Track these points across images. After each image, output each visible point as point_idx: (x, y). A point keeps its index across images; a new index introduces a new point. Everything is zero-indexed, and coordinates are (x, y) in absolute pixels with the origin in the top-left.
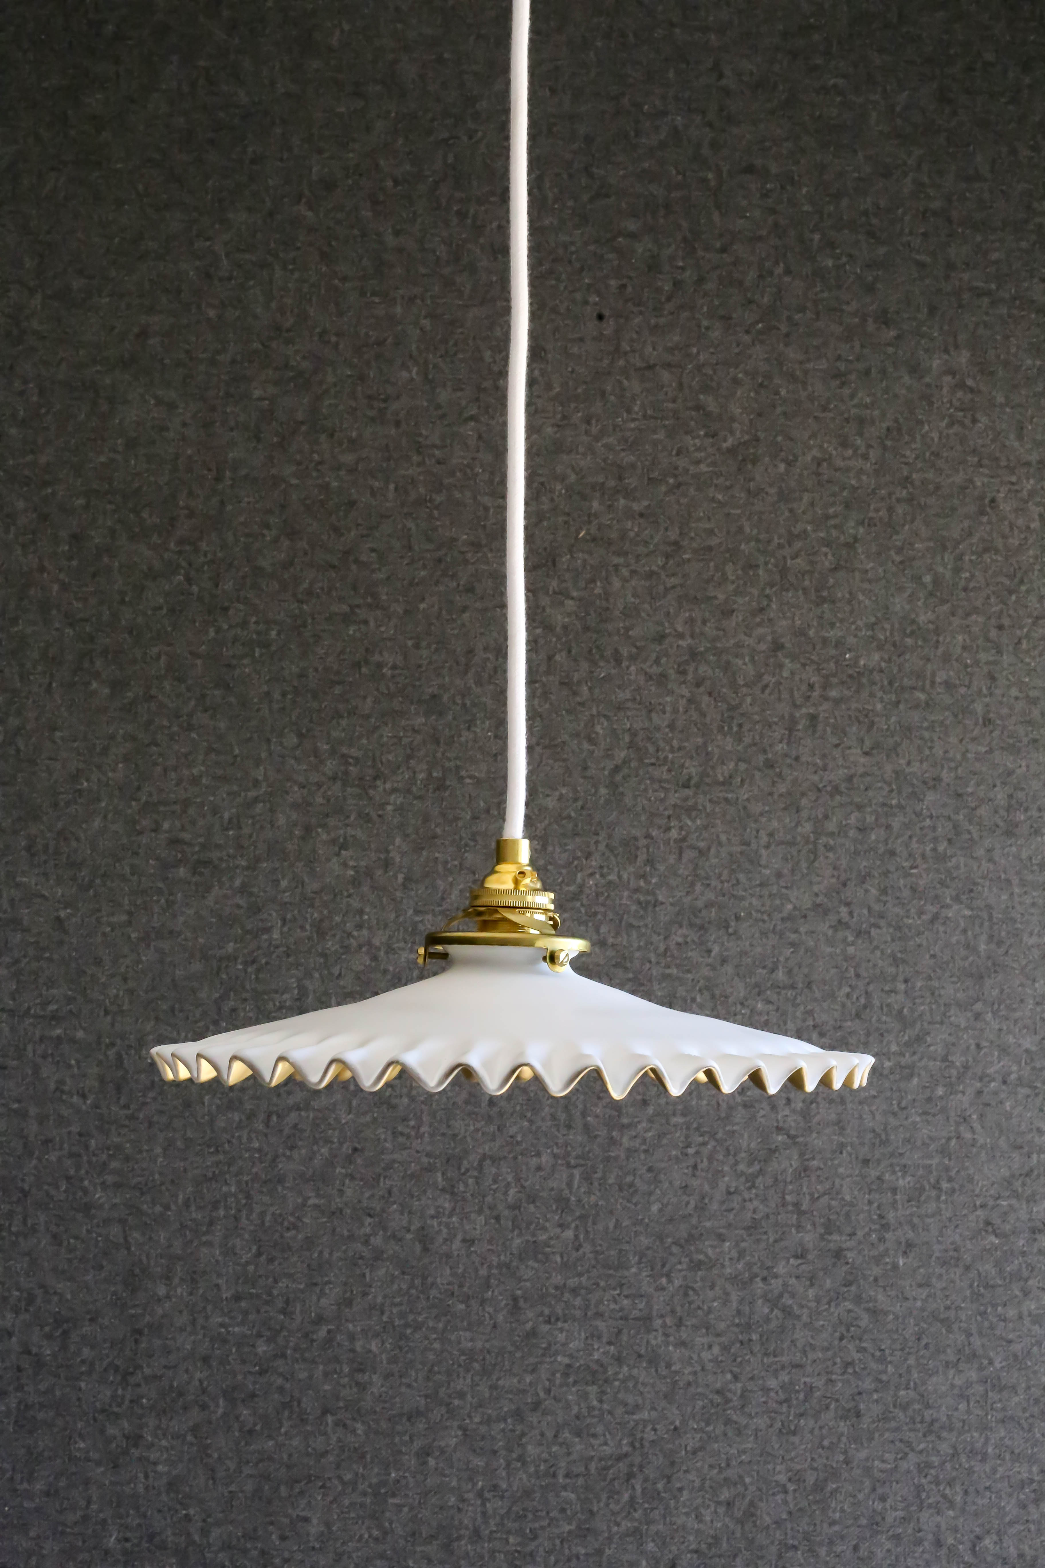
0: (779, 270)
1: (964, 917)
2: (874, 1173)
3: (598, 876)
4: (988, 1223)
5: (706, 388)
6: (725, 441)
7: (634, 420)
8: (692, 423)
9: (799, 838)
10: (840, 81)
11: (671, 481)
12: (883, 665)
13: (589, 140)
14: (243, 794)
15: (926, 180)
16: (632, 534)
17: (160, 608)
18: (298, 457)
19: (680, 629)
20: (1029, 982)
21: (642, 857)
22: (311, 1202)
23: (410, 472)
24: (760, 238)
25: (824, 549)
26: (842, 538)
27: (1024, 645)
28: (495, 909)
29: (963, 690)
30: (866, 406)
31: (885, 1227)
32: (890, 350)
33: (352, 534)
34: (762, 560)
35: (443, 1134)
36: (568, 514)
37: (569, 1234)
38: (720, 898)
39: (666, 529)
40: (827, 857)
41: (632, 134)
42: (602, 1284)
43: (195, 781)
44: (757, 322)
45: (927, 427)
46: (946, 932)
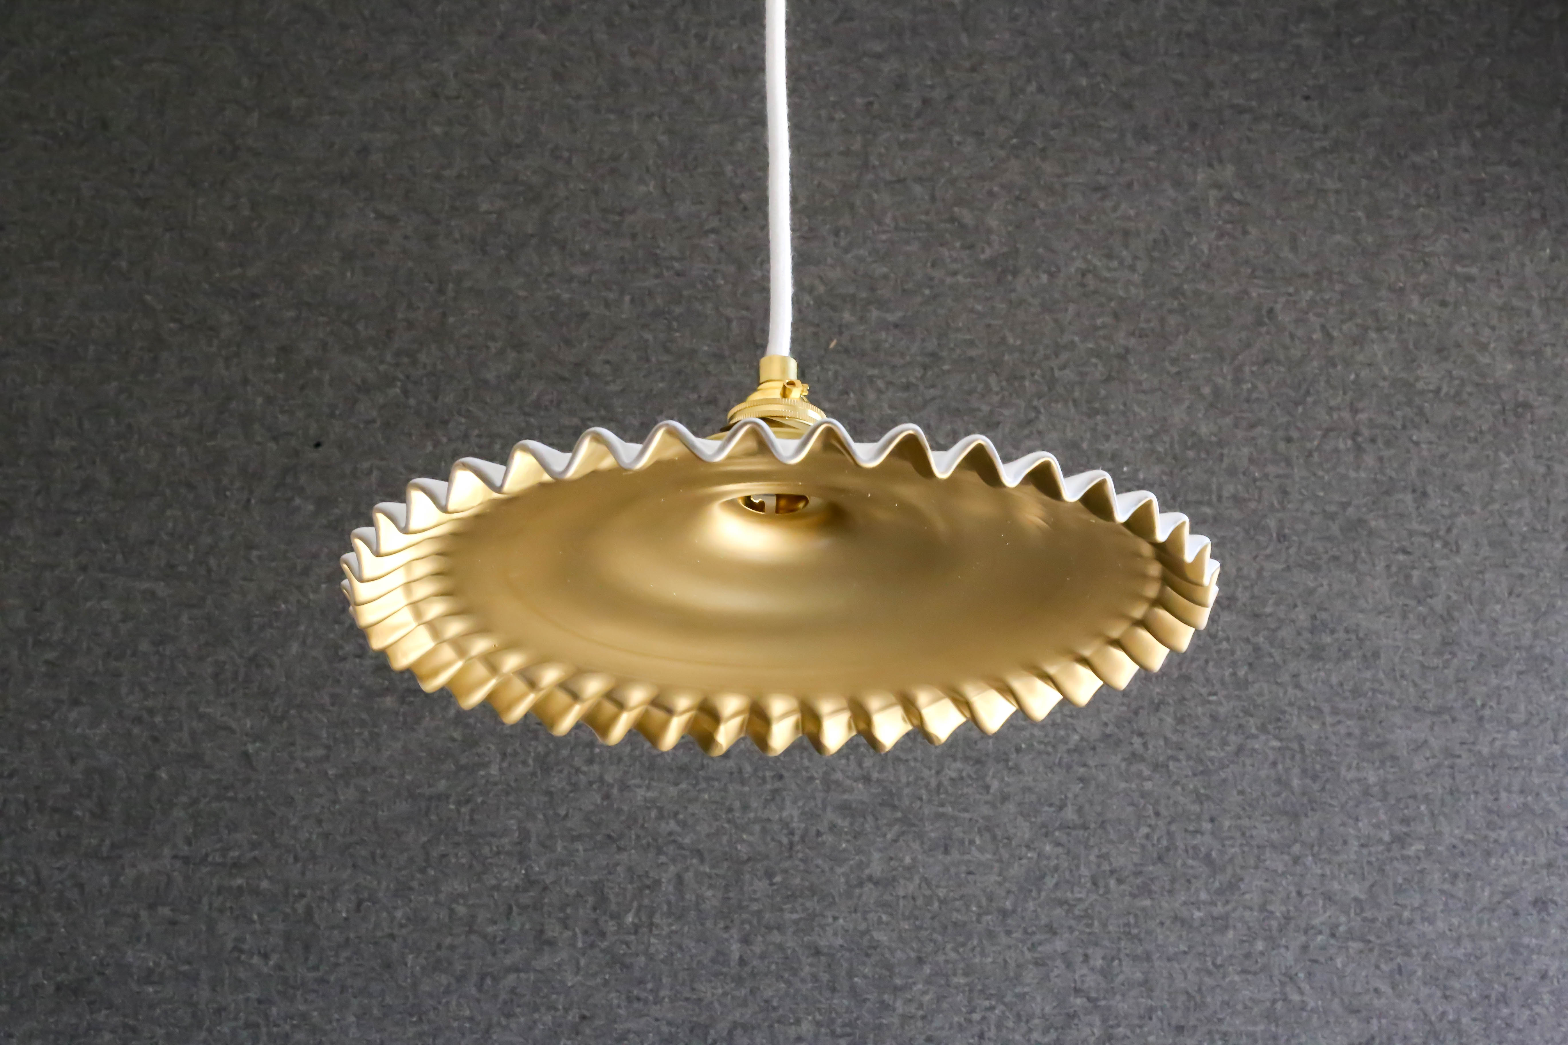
0: (1032, 88)
1: (1273, 748)
5: (960, 202)
6: (983, 251)
7: (884, 232)
8: (947, 236)
11: (927, 292)
12: (1165, 478)
16: (887, 345)
17: (373, 421)
18: (527, 269)
20: (1351, 822)
23: (647, 284)
24: (1010, 59)
25: (1094, 360)
26: (1112, 348)
27: (1316, 457)
29: (1253, 505)
30: (1129, 219)
32: (1152, 164)
33: (585, 345)
34: (1027, 371)
35: (687, 999)
36: (818, 325)
39: (923, 340)
44: (1012, 138)
45: (1195, 239)
46: (1253, 766)
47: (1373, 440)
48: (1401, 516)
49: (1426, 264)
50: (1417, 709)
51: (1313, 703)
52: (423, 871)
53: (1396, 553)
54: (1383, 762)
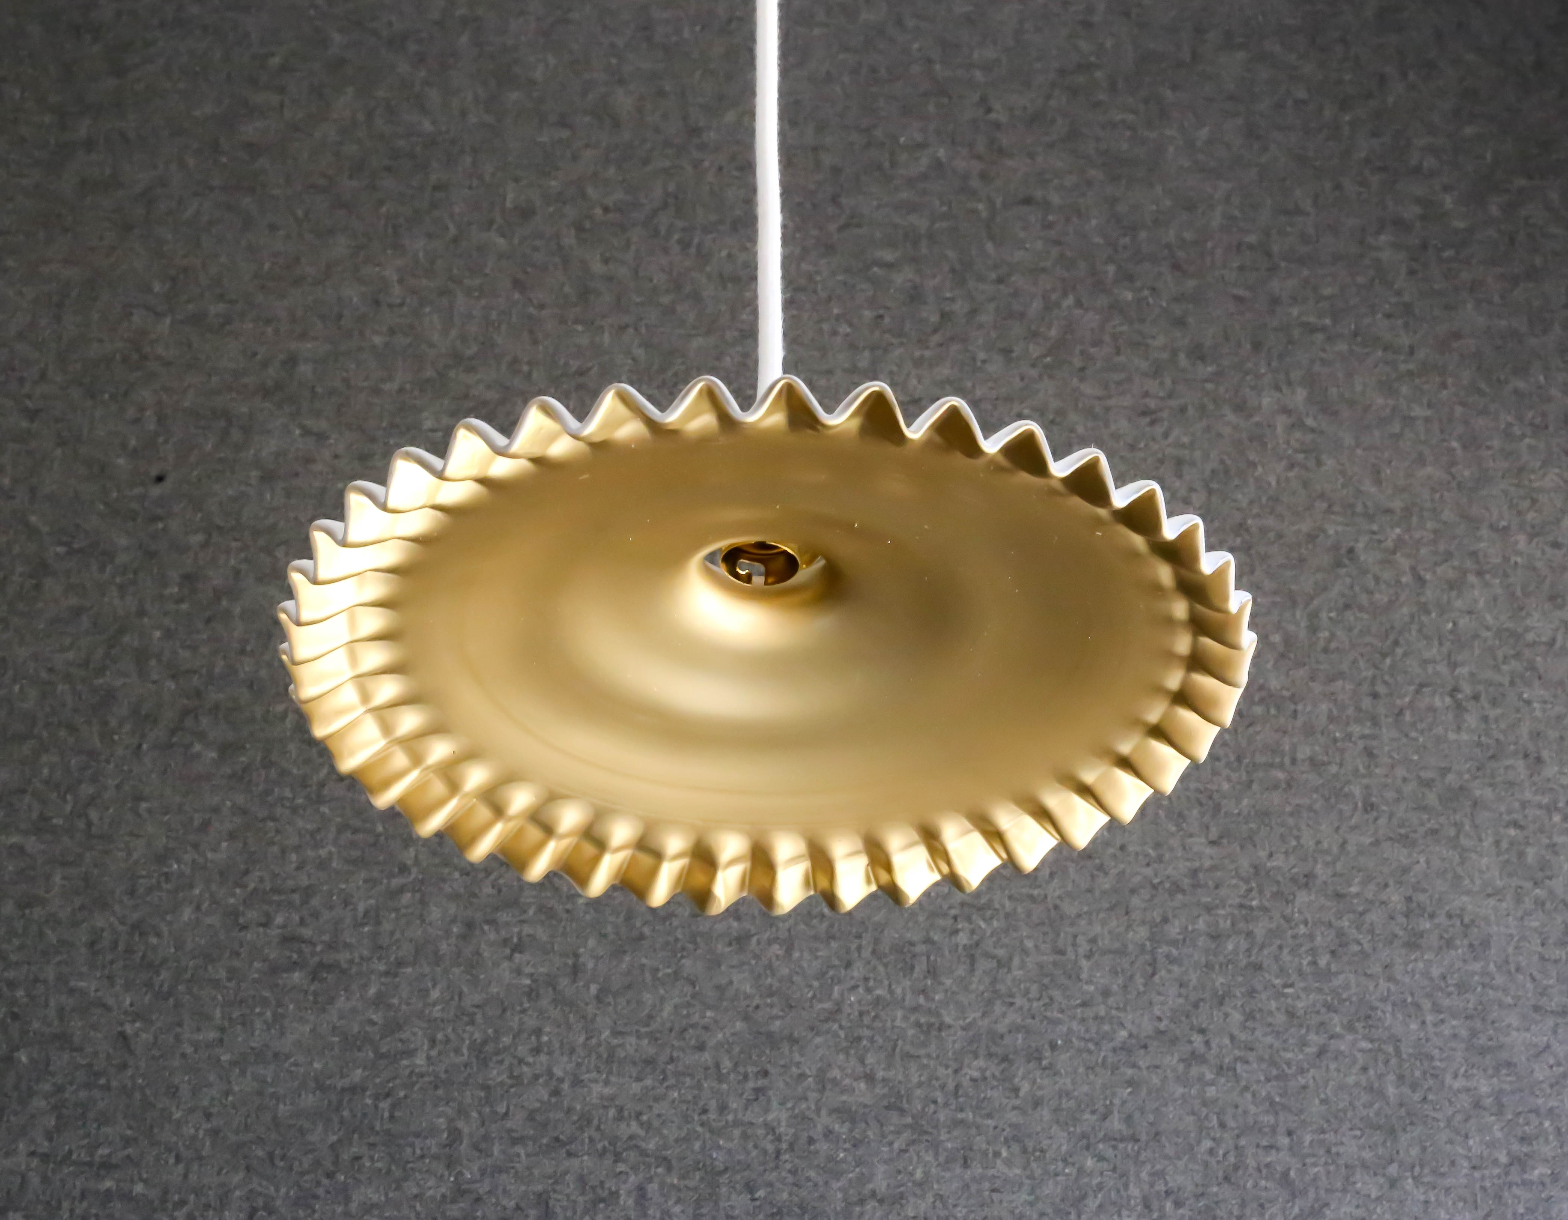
0: (1070, 301)
1: (1361, 1050)
3: (861, 990)
9: (1131, 947)
10: (1130, 117)
13: (836, 170)
14: (385, 881)
15: (1237, 213)
20: (1460, 1139)
21: (920, 967)
24: (1044, 270)
27: (1408, 717)
29: (1334, 769)
30: (1183, 446)
32: (1209, 386)
38: (1029, 1021)
40: (1169, 971)
41: (887, 165)
43: (323, 865)
44: (1045, 356)
45: (1260, 469)
46: (1338, 1070)
47: (1476, 697)
48: (1511, 784)
49: (1534, 501)
50: (1537, 1008)
52: (330, 1175)
53: (1507, 826)
54: (1497, 1069)
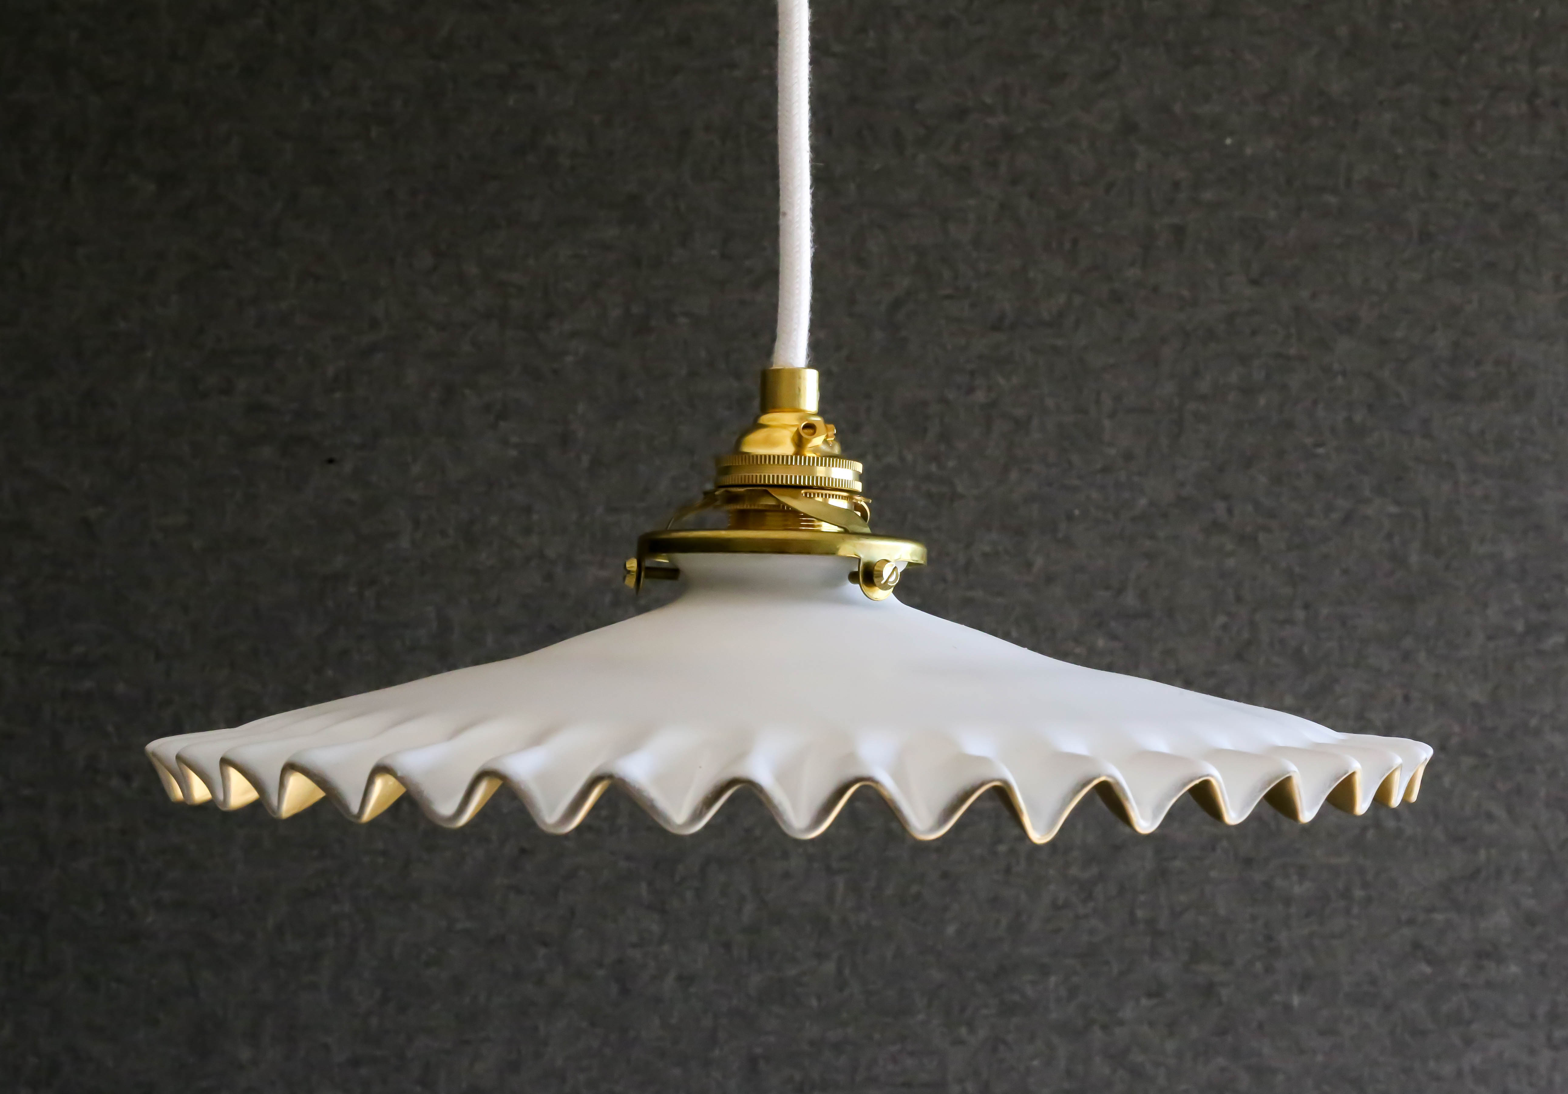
1: (1390, 515)
2: (1258, 876)
4: (1416, 945)
9: (1157, 404)
12: (1279, 154)
14: (354, 339)
17: (230, 66)
19: (988, 100)
20: (1478, 608)
21: (933, 430)
22: (459, 926)
27: (1479, 126)
28: (765, 489)
29: (1390, 192)
31: (1275, 952)
37: (830, 967)
38: (1045, 490)
40: (1197, 431)
42: (877, 1036)
43: (284, 319)
46: (1363, 537)
47: (1555, 103)
51: (1444, 457)
54: (1524, 533)
